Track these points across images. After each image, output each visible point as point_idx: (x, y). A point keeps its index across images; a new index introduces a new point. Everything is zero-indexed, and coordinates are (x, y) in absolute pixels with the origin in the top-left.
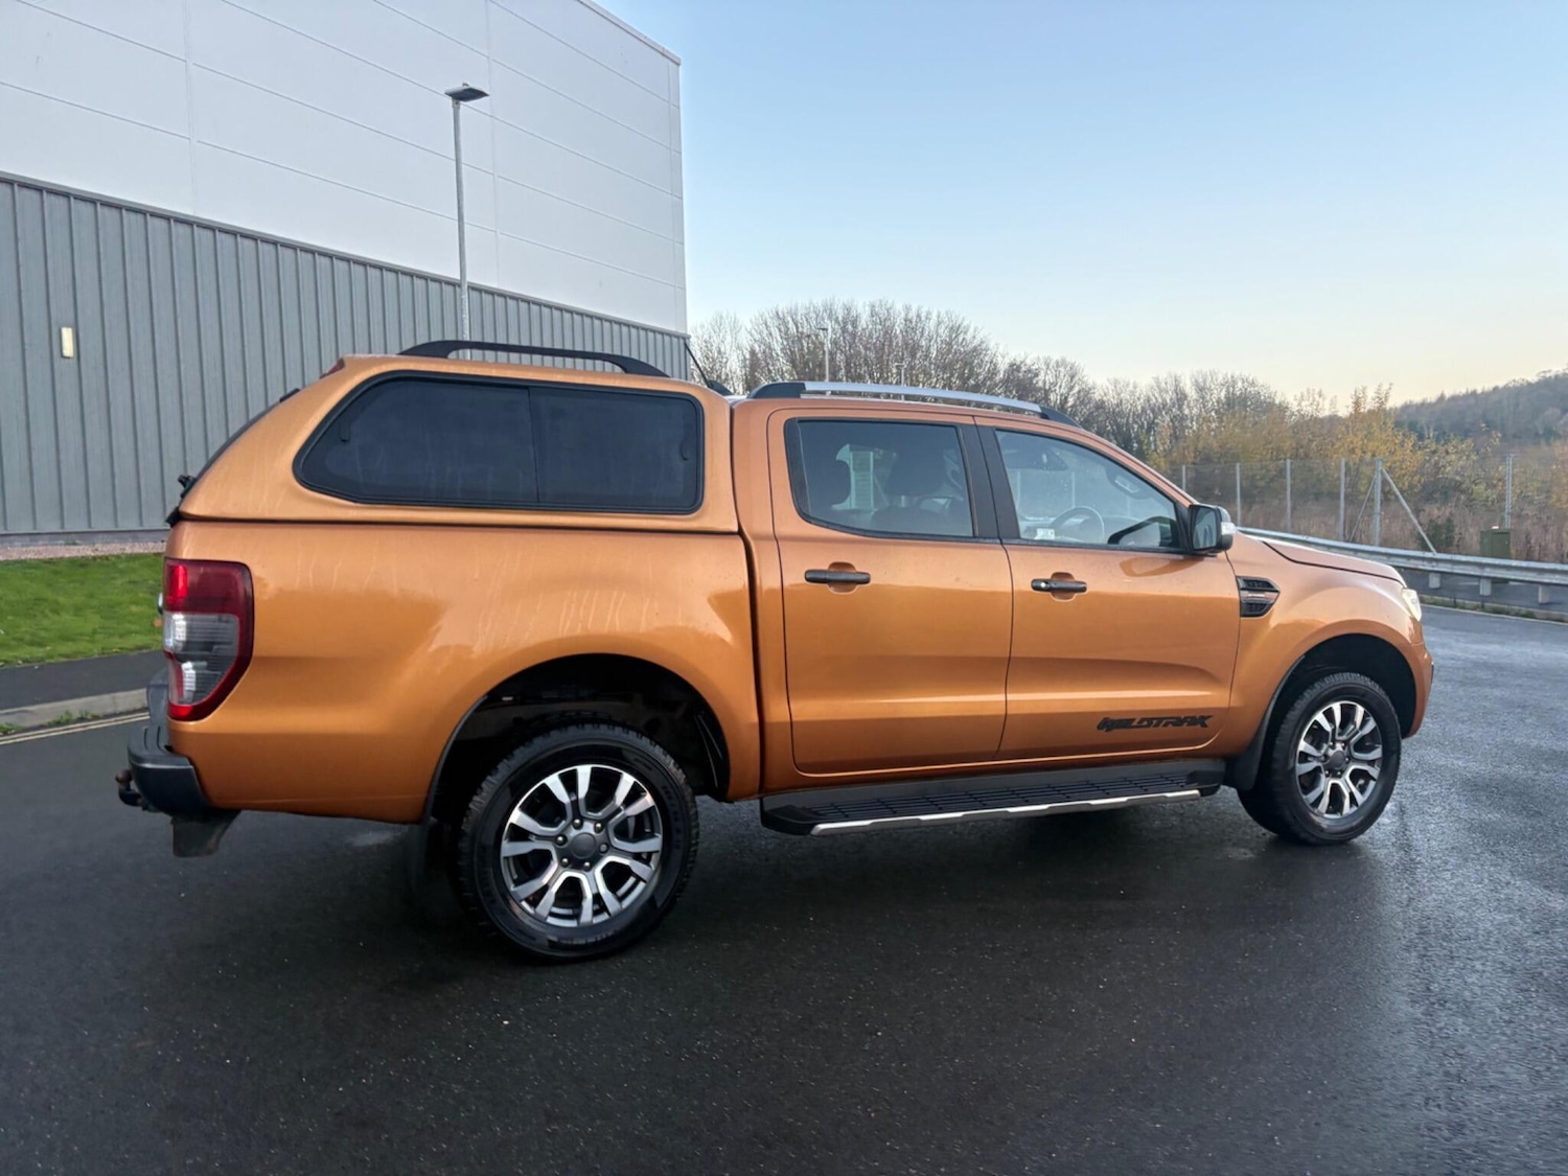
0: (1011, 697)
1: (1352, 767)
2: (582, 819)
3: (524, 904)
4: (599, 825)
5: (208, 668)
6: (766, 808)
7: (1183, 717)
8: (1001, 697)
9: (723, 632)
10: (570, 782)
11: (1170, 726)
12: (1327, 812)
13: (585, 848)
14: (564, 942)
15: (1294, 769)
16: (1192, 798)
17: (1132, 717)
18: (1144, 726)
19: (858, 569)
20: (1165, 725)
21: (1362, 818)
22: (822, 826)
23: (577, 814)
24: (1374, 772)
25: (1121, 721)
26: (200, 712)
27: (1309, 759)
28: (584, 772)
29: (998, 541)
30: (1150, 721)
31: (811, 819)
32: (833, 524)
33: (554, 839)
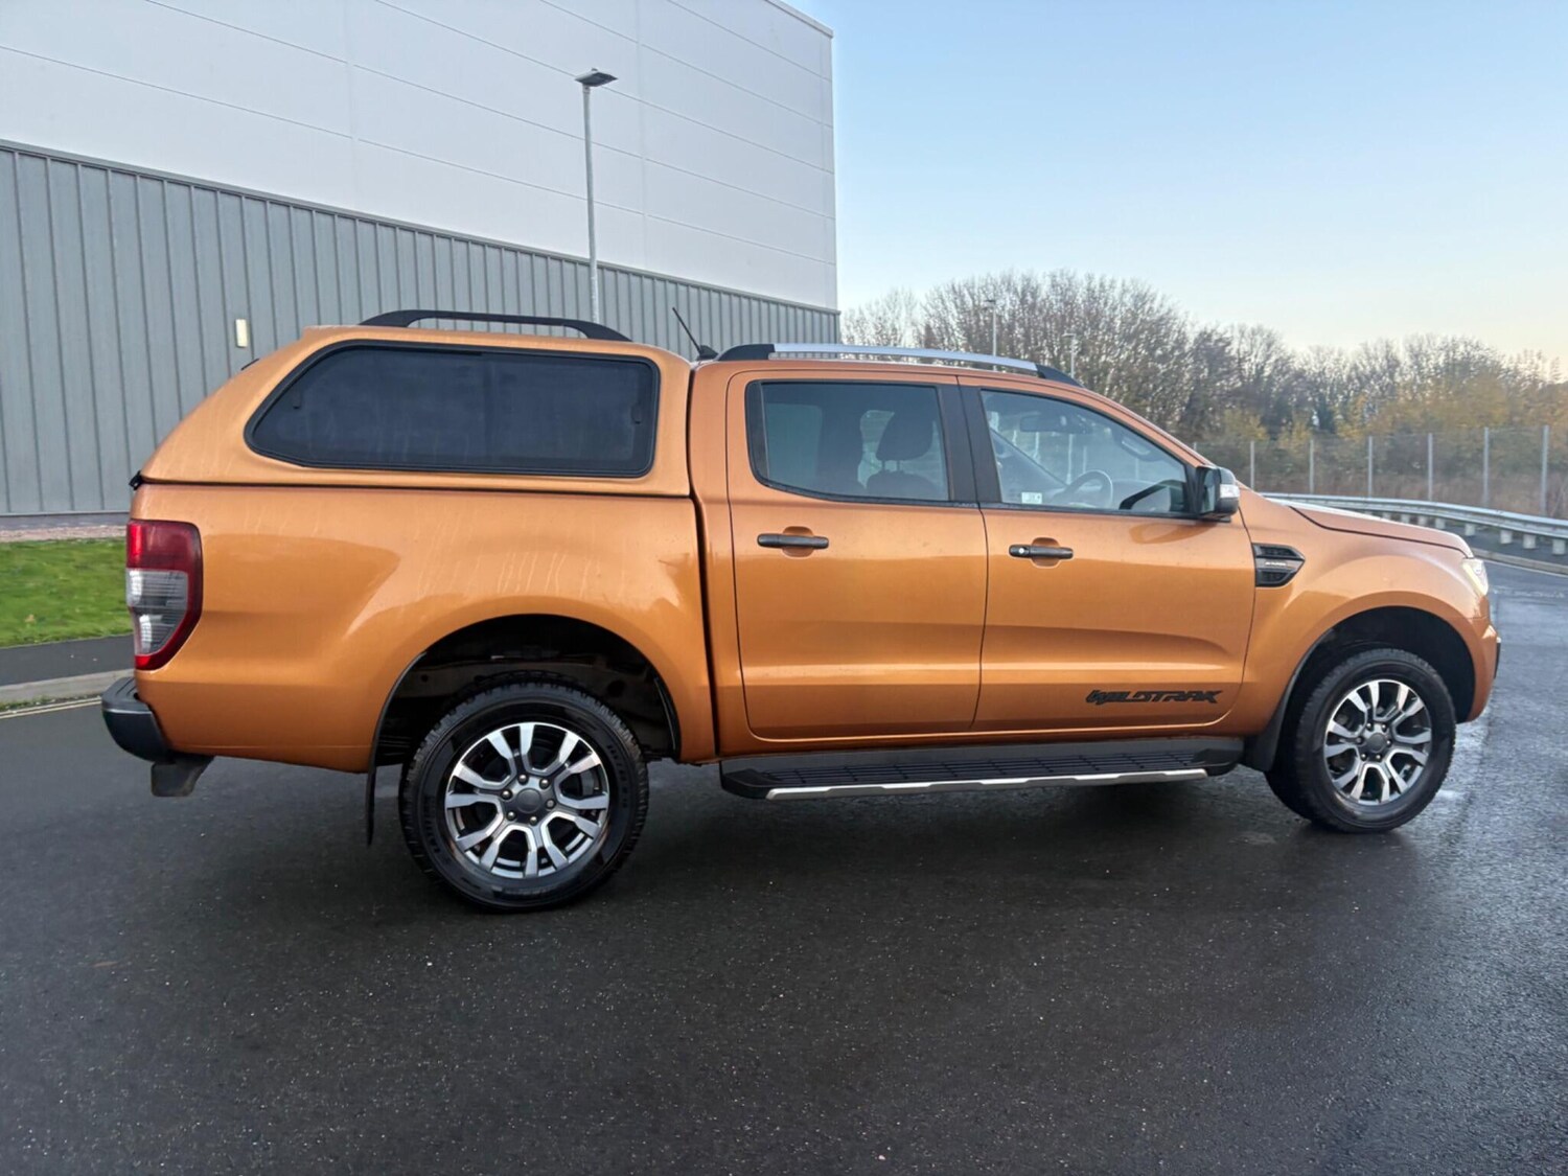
0: (985, 666)
1: (1395, 751)
2: (528, 775)
3: (470, 854)
4: (545, 782)
5: (163, 620)
6: (725, 772)
7: (1186, 692)
8: (975, 666)
9: (672, 595)
10: (513, 739)
11: (1172, 701)
12: (1362, 798)
13: (530, 803)
14: (508, 892)
15: (1320, 751)
16: (1198, 778)
17: (1127, 690)
18: (1140, 700)
19: (816, 534)
20: (1166, 700)
22: (776, 791)
23: (521, 770)
24: (1422, 757)
25: (1114, 694)
26: (157, 661)
27: (1341, 741)
28: (527, 730)
29: (976, 505)
31: (766, 783)
32: (793, 488)
33: (499, 793)
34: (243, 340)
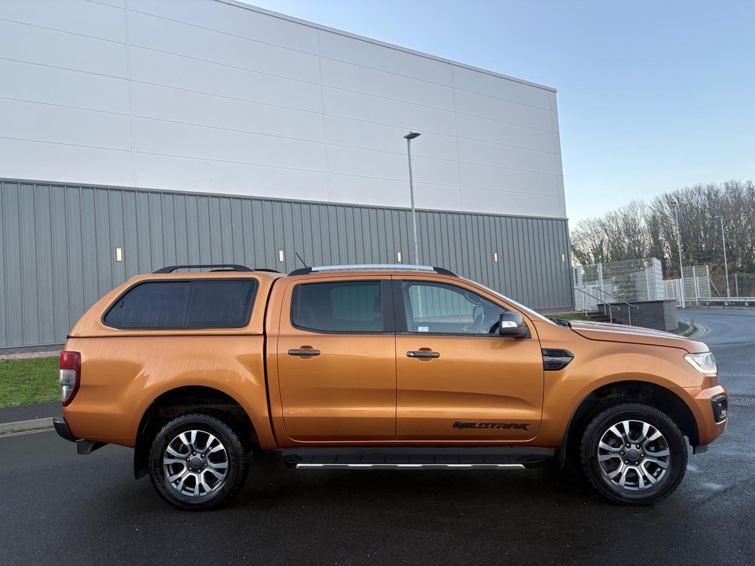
0: (399, 409)
1: (646, 460)
2: (196, 452)
3: (173, 484)
4: (202, 455)
5: (69, 388)
7: (509, 424)
8: (393, 409)
10: (188, 437)
12: (626, 485)
13: (196, 464)
14: (187, 502)
15: (596, 457)
16: (519, 469)
17: (474, 422)
18: (483, 427)
19: (314, 349)
20: (498, 427)
21: (656, 491)
22: (299, 465)
23: (192, 450)
24: (665, 465)
25: (469, 424)
26: (67, 403)
27: (609, 453)
28: (194, 433)
29: (394, 333)
30: (487, 425)
31: (296, 461)
32: (308, 328)
33: (185, 459)
34: (282, 259)
